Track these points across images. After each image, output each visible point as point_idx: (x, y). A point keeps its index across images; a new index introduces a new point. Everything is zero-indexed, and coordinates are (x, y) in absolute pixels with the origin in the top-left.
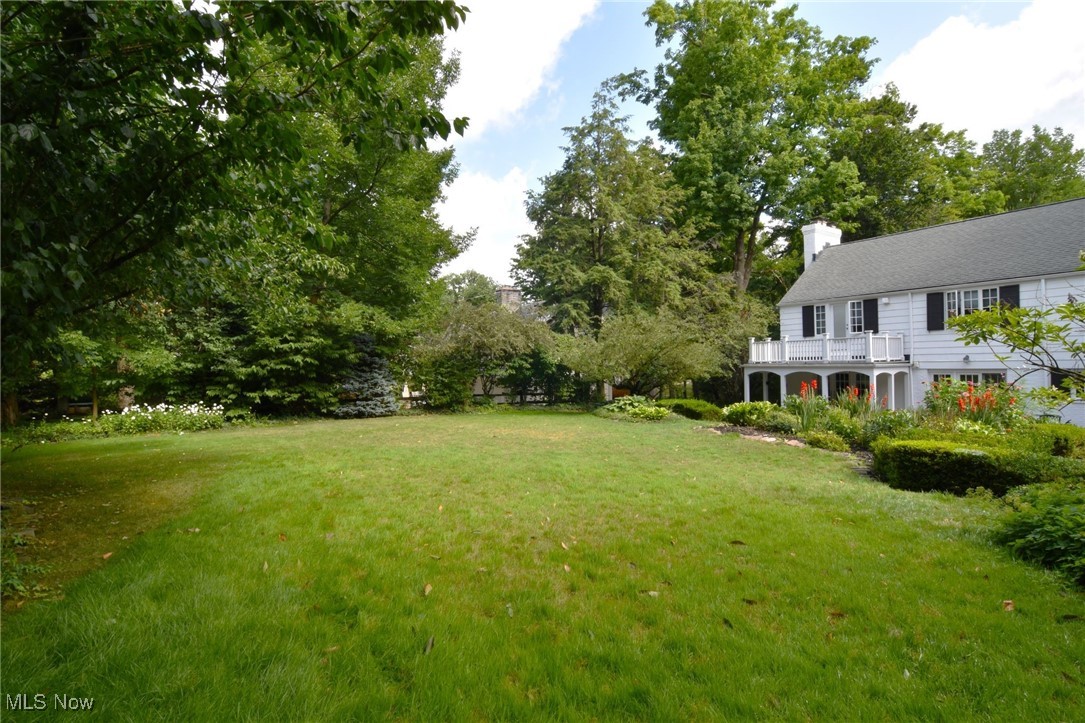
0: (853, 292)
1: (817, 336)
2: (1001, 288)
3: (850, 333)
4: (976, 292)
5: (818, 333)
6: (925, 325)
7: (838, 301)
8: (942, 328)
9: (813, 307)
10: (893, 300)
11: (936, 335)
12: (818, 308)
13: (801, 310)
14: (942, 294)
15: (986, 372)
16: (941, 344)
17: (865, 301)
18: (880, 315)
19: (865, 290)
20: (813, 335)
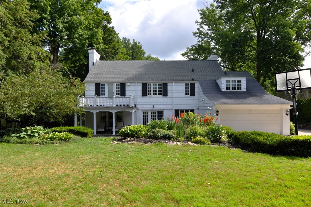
0: (116, 80)
1: (101, 96)
2: (163, 83)
3: (115, 95)
4: (156, 84)
5: (102, 95)
6: (141, 94)
7: (111, 82)
8: (146, 96)
9: (100, 84)
10: (131, 84)
11: (145, 98)
12: (102, 84)
13: (95, 85)
14: (146, 84)
15: (158, 111)
16: (146, 101)
17: (121, 84)
18: (126, 89)
19: (121, 80)
20: (100, 96)
